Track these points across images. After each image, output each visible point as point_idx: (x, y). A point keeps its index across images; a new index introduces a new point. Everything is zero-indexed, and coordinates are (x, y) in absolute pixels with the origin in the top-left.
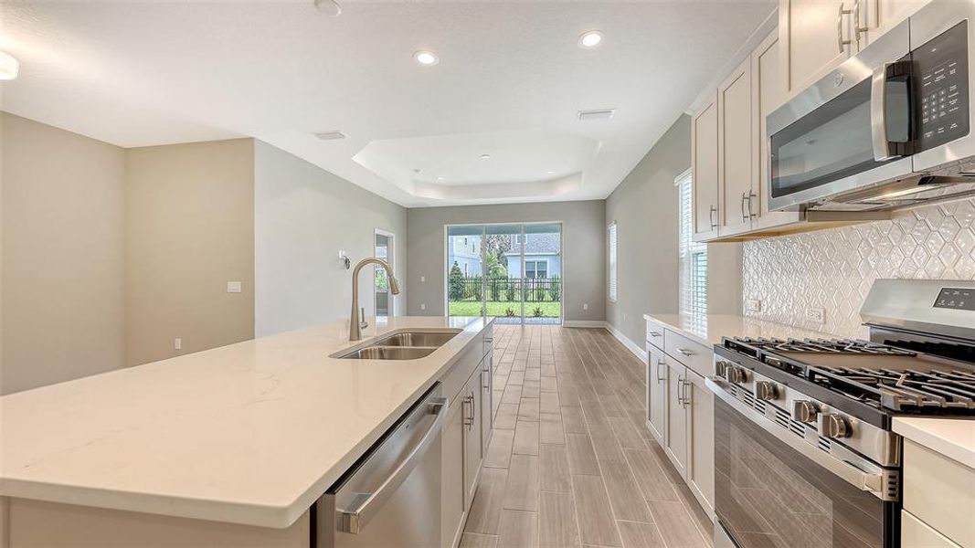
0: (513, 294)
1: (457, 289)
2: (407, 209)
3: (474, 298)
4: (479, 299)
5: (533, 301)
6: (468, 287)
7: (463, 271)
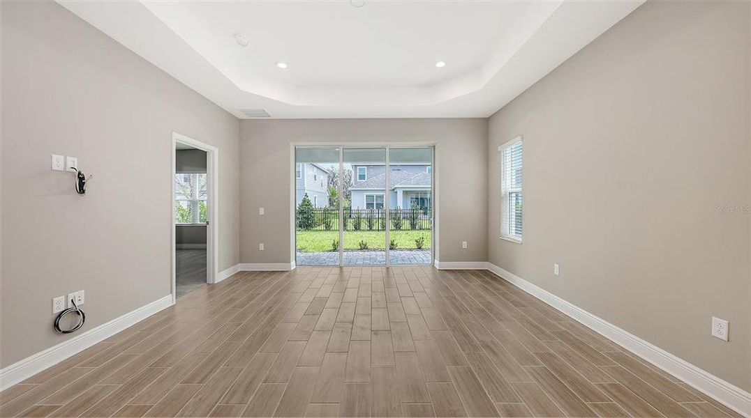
0: (359, 224)
1: (307, 219)
2: (241, 120)
3: (322, 227)
4: (328, 228)
5: (378, 230)
6: (318, 217)
7: (313, 203)
